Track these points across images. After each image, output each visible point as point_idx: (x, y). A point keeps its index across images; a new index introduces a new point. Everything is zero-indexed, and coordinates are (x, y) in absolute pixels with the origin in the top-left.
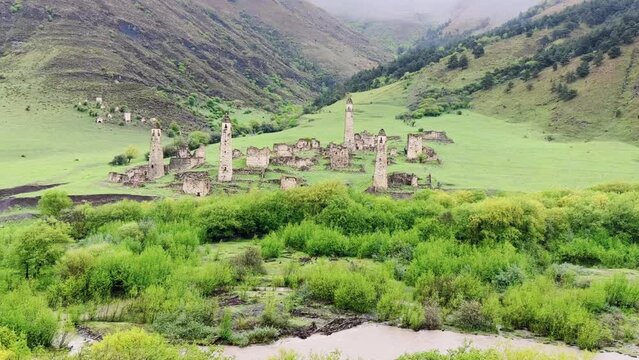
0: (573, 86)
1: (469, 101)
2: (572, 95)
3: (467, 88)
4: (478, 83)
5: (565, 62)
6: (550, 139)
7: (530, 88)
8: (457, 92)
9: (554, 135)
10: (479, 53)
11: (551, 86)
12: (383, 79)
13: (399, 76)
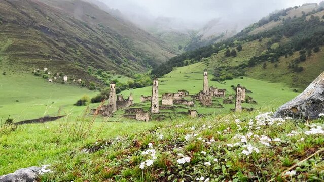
0: (300, 65)
1: (244, 72)
2: (301, 70)
3: (241, 66)
4: (246, 63)
5: (291, 54)
6: (296, 91)
7: (276, 66)
8: (236, 68)
9: (297, 89)
10: (240, 49)
11: (288, 66)
12: (188, 61)
13: (199, 60)
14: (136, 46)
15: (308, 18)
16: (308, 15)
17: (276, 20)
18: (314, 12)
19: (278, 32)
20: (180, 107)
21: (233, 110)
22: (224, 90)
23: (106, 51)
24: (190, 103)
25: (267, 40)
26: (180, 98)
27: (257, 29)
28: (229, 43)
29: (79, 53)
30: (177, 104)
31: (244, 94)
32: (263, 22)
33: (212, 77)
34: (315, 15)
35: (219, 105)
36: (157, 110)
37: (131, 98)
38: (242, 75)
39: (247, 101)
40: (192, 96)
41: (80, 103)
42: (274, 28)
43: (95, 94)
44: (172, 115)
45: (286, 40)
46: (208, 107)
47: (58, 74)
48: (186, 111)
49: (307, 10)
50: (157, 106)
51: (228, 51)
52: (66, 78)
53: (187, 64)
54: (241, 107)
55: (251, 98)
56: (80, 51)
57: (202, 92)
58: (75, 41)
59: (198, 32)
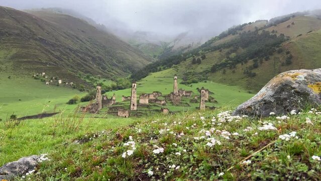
0: (253, 71)
1: (207, 77)
2: (254, 75)
3: (204, 72)
4: (209, 70)
5: (246, 62)
6: (250, 93)
7: (234, 72)
8: (201, 73)
9: (251, 91)
10: (204, 58)
11: (243, 71)
12: (162, 67)
13: (170, 67)
14: (118, 55)
15: (260, 32)
16: (260, 29)
17: (233, 34)
18: (265, 27)
19: (236, 44)
20: (155, 106)
21: (198, 108)
22: (190, 92)
23: (94, 59)
24: (163, 102)
25: (227, 50)
26: (154, 98)
27: (217, 42)
28: (195, 53)
29: (72, 61)
30: (152, 103)
31: (207, 94)
32: (223, 36)
33: (181, 81)
34: (266, 30)
35: (187, 104)
36: (135, 108)
37: (114, 98)
38: (205, 80)
39: (209, 101)
40: (165, 96)
41: (72, 102)
42: (232, 41)
43: (84, 95)
44: (148, 112)
45: (242, 51)
46: (177, 105)
47: (54, 78)
48: (160, 109)
49: (259, 25)
50: (136, 104)
51: (194, 59)
52: (60, 82)
53: (160, 70)
54: (205, 105)
55: (213, 98)
56: (72, 59)
57: (173, 93)
58: (68, 51)
59: (169, 44)
